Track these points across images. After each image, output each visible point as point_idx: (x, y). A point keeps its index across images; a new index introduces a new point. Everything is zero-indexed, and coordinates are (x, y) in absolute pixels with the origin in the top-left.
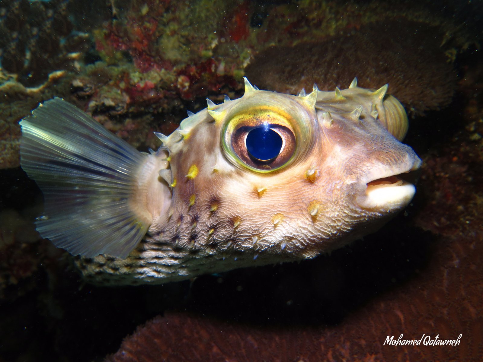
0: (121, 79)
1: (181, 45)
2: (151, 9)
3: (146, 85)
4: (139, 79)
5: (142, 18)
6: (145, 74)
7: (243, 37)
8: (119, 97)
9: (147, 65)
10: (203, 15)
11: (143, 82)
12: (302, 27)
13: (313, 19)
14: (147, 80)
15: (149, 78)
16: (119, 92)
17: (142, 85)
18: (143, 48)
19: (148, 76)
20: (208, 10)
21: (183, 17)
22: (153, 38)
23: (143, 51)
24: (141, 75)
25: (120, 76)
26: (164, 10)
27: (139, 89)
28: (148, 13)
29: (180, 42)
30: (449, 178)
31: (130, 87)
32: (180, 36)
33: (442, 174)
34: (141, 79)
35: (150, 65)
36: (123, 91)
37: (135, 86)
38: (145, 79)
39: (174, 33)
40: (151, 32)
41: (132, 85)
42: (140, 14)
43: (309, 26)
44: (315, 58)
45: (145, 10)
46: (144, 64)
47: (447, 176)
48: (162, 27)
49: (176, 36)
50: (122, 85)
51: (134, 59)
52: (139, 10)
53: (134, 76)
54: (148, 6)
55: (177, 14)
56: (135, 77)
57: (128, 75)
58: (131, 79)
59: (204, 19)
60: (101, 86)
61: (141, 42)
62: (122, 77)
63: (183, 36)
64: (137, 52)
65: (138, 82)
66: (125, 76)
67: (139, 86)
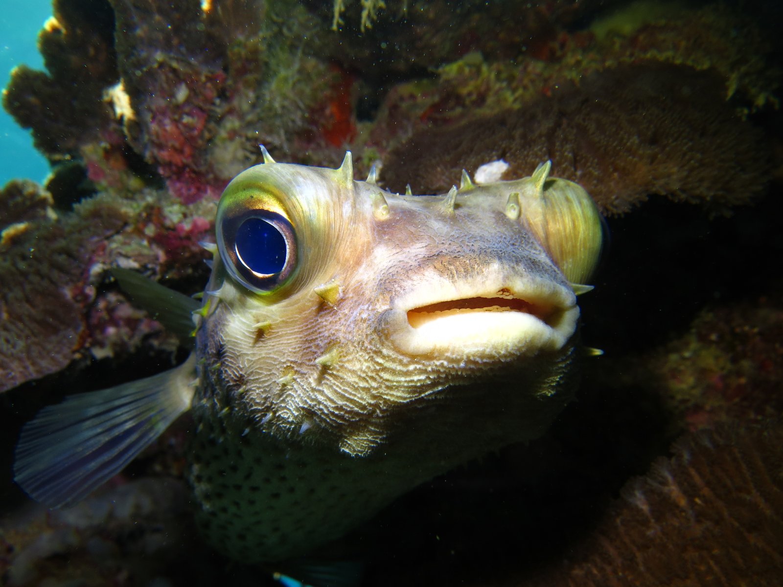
0: (148, 220)
1: (248, 154)
2: (194, 91)
3: (195, 226)
4: (181, 216)
5: (178, 108)
6: (191, 206)
7: (348, 138)
8: (146, 251)
9: (193, 191)
10: (277, 105)
11: (189, 220)
12: (452, 109)
13: (470, 94)
14: (195, 217)
15: (200, 212)
16: (145, 243)
17: (187, 226)
18: (185, 161)
19: (198, 209)
20: (285, 97)
21: (245, 107)
22: (200, 142)
23: (185, 166)
24: (183, 209)
25: (144, 215)
26: (215, 94)
27: (183, 234)
28: (188, 101)
29: (245, 149)
30: (760, 333)
31: (165, 232)
32: (244, 140)
33: (746, 328)
34: (185, 216)
35: (199, 189)
36: (152, 240)
37: (174, 229)
38: (192, 215)
39: (233, 134)
40: (196, 133)
41: (168, 229)
42: (174, 100)
43: (464, 106)
44: (518, 133)
45: (182, 94)
46: (189, 189)
47: (756, 330)
48: (212, 125)
49: (237, 139)
50: (150, 230)
51: (168, 183)
52: (173, 96)
53: (171, 212)
54: (187, 86)
55: (235, 103)
56: (173, 213)
57: (160, 210)
58: (165, 218)
59: (279, 111)
60: (112, 236)
61: (180, 151)
62: (149, 216)
63: (248, 139)
64: (174, 168)
65: (180, 222)
66: (153, 214)
67: (182, 229)
